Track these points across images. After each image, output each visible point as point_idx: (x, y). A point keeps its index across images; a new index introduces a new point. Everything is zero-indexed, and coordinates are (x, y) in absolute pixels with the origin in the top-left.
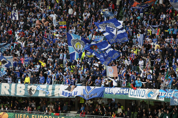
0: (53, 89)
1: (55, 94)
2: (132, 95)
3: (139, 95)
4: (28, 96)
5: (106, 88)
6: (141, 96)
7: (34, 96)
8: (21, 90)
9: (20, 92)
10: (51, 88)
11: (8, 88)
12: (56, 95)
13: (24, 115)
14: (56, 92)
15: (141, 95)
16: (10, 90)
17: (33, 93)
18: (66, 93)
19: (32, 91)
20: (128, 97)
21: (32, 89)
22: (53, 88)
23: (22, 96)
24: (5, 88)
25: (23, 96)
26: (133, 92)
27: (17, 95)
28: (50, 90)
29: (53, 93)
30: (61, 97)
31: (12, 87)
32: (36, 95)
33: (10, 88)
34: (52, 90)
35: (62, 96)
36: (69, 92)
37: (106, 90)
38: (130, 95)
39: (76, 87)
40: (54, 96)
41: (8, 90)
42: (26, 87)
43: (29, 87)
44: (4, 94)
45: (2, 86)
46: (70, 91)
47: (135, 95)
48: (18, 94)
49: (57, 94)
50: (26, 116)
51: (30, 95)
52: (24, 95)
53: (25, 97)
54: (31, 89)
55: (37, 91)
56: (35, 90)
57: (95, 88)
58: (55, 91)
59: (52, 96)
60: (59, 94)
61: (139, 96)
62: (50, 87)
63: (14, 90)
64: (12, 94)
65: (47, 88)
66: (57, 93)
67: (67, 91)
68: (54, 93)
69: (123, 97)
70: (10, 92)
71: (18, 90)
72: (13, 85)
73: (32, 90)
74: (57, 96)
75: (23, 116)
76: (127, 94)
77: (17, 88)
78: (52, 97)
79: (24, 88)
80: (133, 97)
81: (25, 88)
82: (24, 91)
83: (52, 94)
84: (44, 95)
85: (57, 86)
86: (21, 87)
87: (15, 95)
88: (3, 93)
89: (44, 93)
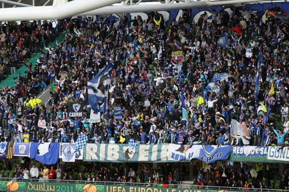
0: (159, 151)
1: (161, 157)
2: (273, 156)
3: (282, 156)
4: (123, 161)
5: (235, 148)
6: (285, 158)
7: (131, 160)
8: (114, 153)
9: (113, 155)
10: (156, 150)
11: (95, 151)
13: (119, 188)
14: (163, 155)
15: (285, 156)
16: (98, 153)
17: (131, 156)
18: (177, 155)
19: (129, 154)
20: (267, 159)
21: (130, 151)
22: (159, 149)
23: (115, 162)
24: (92, 150)
25: (117, 162)
26: (273, 152)
27: (108, 159)
28: (155, 152)
29: (159, 156)
30: (170, 162)
31: (101, 148)
32: (134, 160)
33: (98, 150)
34: (157, 153)
35: (172, 159)
36: (181, 154)
37: (234, 151)
38: (270, 156)
39: (191, 147)
40: (160, 159)
41: (96, 153)
42: (121, 149)
43: (125, 148)
44: (90, 159)
45: (87, 148)
46: (182, 152)
47: (277, 155)
48: (110, 159)
49: (164, 158)
50: (122, 189)
51: (127, 160)
52: (118, 160)
53: (119, 162)
54: (127, 151)
55: (137, 153)
58: (162, 153)
59: (158, 160)
60: (167, 157)
61: (282, 158)
62: (155, 147)
63: (104, 153)
64: (101, 159)
65: (150, 149)
66: (165, 156)
67: (179, 153)
68: (160, 156)
69: (260, 159)
70: (98, 156)
71: (110, 153)
72: (103, 146)
73: (128, 152)
74: (164, 160)
75: (117, 189)
76: (266, 155)
77: (108, 150)
78: (158, 162)
79: (118, 150)
80: (274, 158)
81: (120, 149)
82: (118, 154)
83: (157, 157)
84: (146, 159)
85: (164, 146)
86: (113, 149)
87: (105, 160)
88: (88, 157)
89: (145, 156)
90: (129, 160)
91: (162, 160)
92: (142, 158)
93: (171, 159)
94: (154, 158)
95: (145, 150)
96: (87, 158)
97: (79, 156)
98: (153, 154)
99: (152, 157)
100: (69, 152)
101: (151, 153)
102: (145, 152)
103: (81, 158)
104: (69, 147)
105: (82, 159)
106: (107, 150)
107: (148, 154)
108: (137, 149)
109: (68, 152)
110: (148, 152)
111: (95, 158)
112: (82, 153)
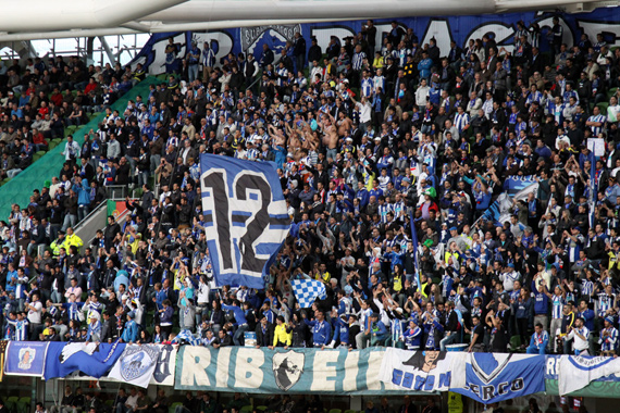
0: (363, 365)
1: (368, 382)
4: (274, 390)
7: (294, 389)
8: (252, 370)
9: (249, 375)
10: (356, 362)
11: (206, 364)
12: (371, 384)
14: (372, 376)
16: (212, 370)
17: (293, 378)
18: (409, 377)
19: (288, 373)
21: (290, 365)
22: (363, 361)
23: (252, 392)
24: (197, 362)
25: (259, 392)
27: (235, 386)
28: (352, 367)
29: (361, 378)
30: (389, 394)
31: (219, 358)
33: (212, 362)
34: (357, 369)
35: (395, 387)
36: (417, 372)
37: (549, 367)
39: (442, 356)
40: (365, 387)
41: (207, 371)
42: (269, 360)
43: (279, 358)
44: (191, 384)
45: (184, 357)
46: (421, 369)
48: (240, 384)
49: (376, 383)
51: (282, 388)
52: (261, 388)
53: (264, 392)
54: (284, 366)
55: (308, 371)
56: (300, 367)
57: (511, 360)
58: (369, 371)
59: (359, 389)
60: (382, 382)
62: (353, 357)
63: (227, 369)
64: (218, 385)
65: (342, 359)
66: (377, 379)
67: (410, 369)
68: (365, 379)
69: (613, 388)
70: (212, 377)
71: (240, 371)
72: (225, 351)
73: (286, 367)
74: (375, 389)
77: (237, 361)
78: (360, 393)
79: (262, 363)
81: (266, 360)
82: (260, 373)
83: (358, 380)
84: (330, 386)
85: (375, 355)
86: (249, 360)
87: (229, 387)
88: (187, 379)
89: (329, 379)
90: (288, 388)
91: (370, 389)
92: (321, 383)
93: (391, 387)
94: (349, 384)
95: (329, 364)
96: (183, 382)
97: (164, 377)
98: (347, 372)
99: (344, 381)
100: (137, 363)
101: (341, 371)
102: (327, 368)
103: (168, 381)
104: (142, 354)
105: (172, 384)
106: (234, 363)
107: (334, 374)
108: (309, 360)
109: (134, 363)
110: (334, 368)
111: (203, 381)
112: (172, 369)
